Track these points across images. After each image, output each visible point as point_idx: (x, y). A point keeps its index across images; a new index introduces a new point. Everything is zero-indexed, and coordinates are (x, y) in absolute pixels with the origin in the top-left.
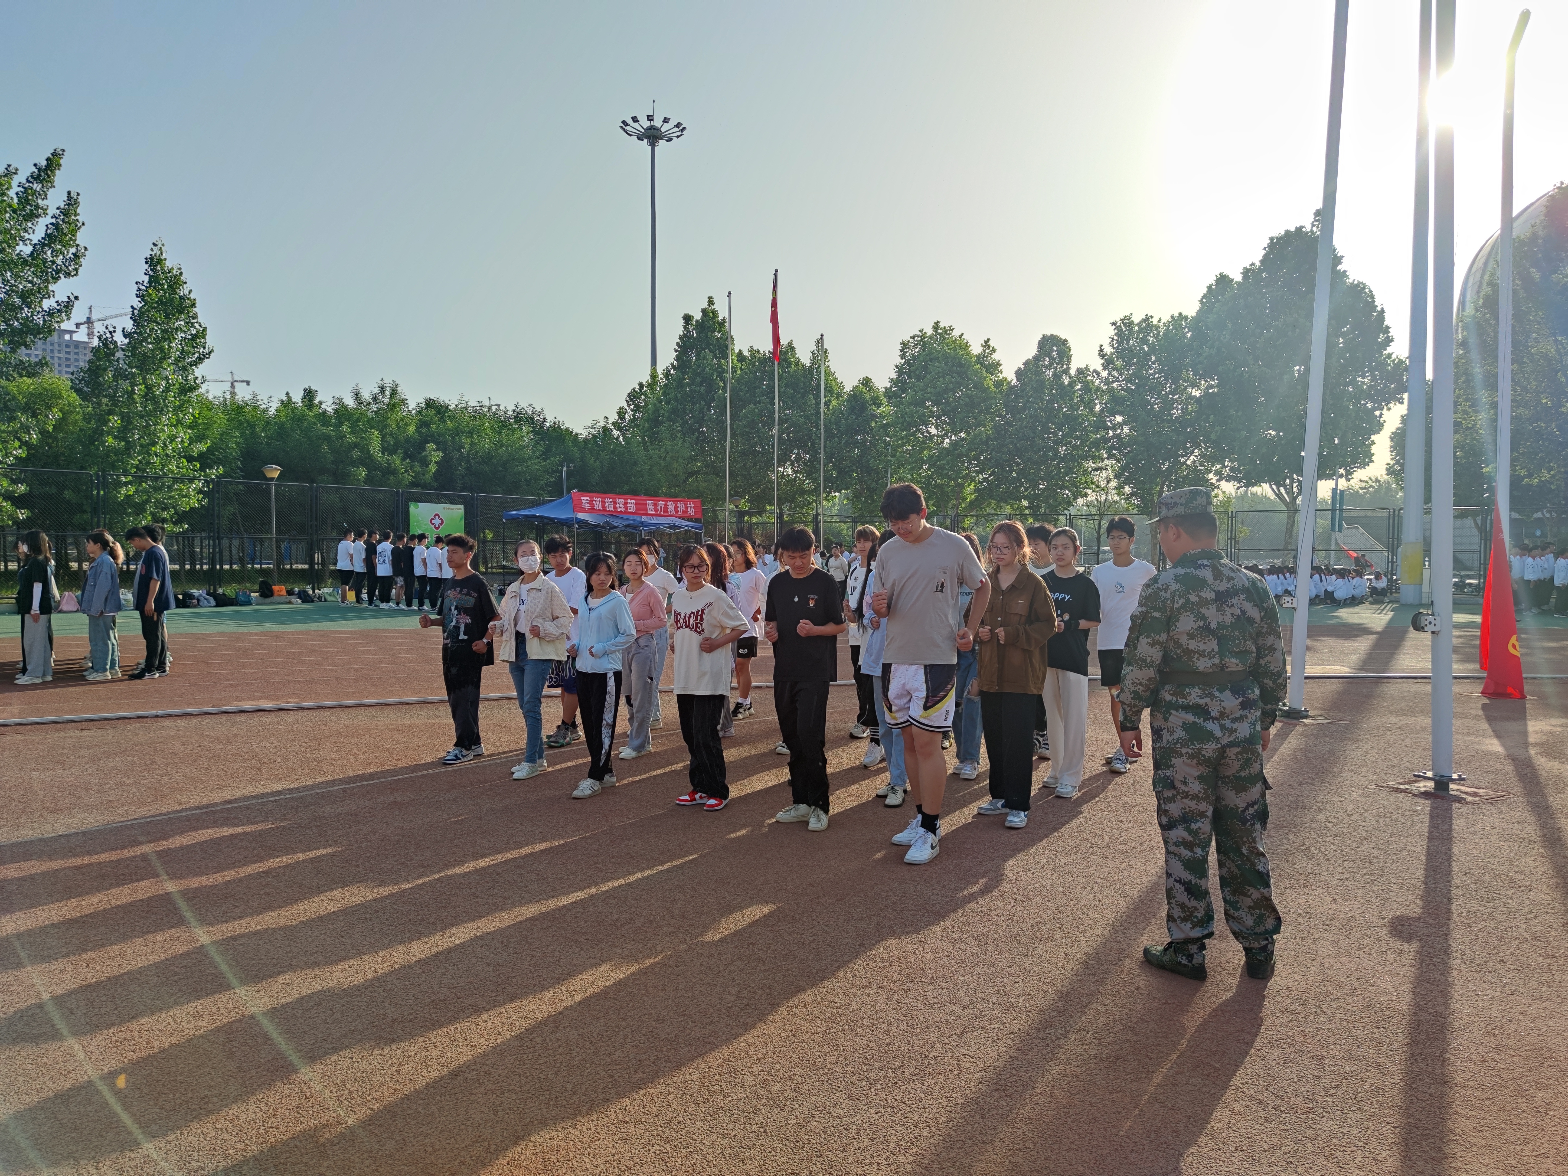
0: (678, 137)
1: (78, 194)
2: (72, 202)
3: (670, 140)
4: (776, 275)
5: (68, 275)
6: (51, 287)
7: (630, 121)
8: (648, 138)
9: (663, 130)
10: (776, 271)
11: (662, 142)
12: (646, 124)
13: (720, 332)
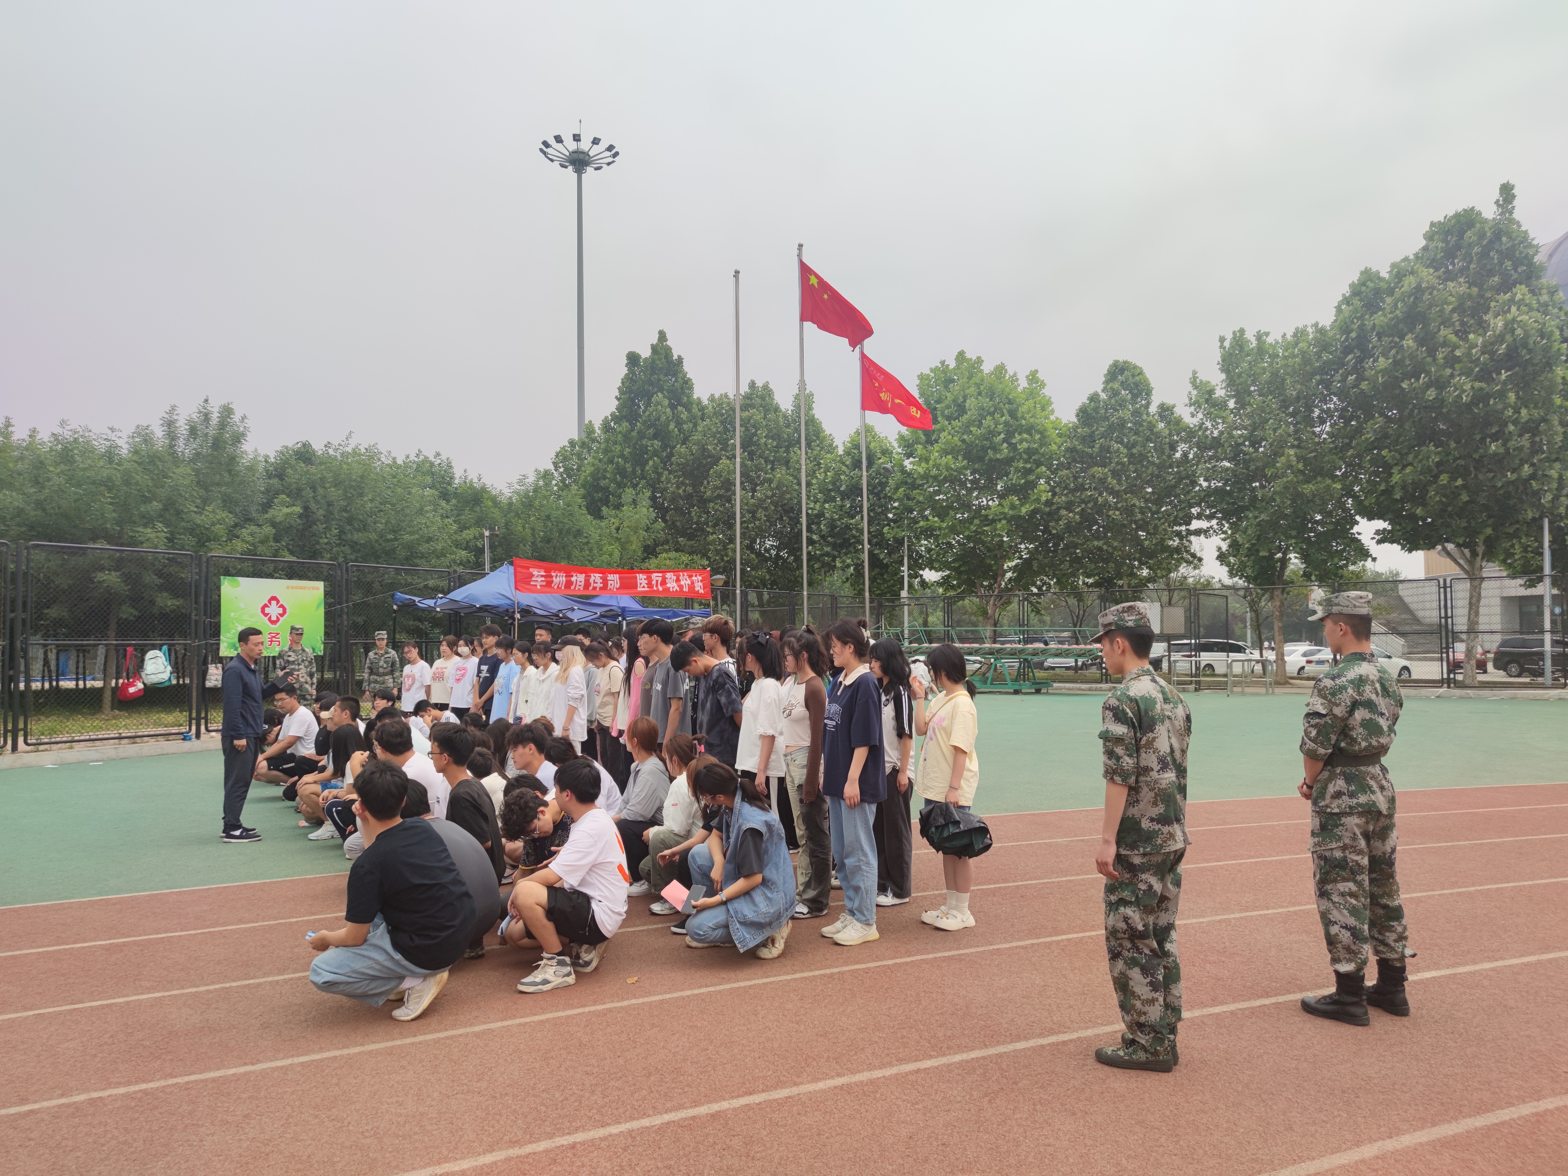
0: (609, 164)
3: (599, 167)
8: (573, 163)
9: (591, 154)
13: (675, 375)
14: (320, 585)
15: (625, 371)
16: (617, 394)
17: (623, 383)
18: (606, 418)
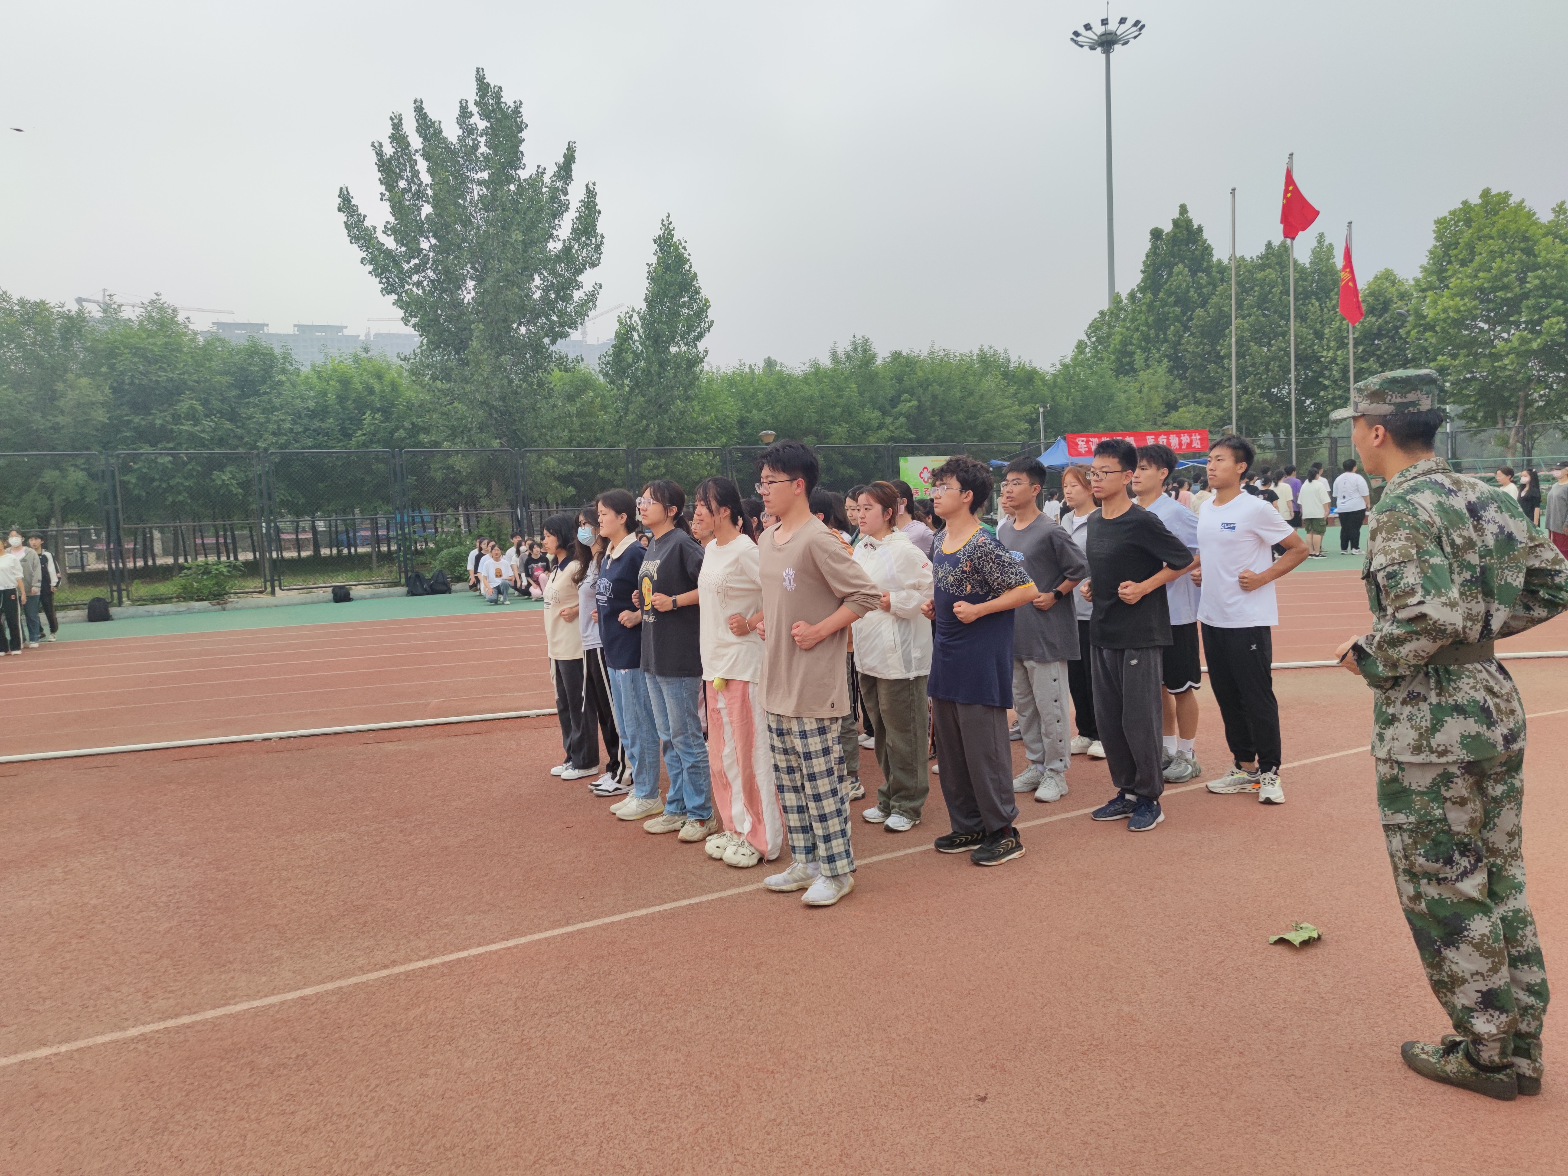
0: (1135, 37)
1: (594, 184)
2: (591, 193)
3: (1126, 43)
5: (593, 265)
6: (580, 278)
7: (1082, 30)
8: (1101, 44)
9: (1118, 33)
11: (1117, 47)
12: (1099, 29)
13: (1195, 242)
15: (1149, 245)
16: (1142, 268)
17: (1147, 256)
18: (1133, 290)
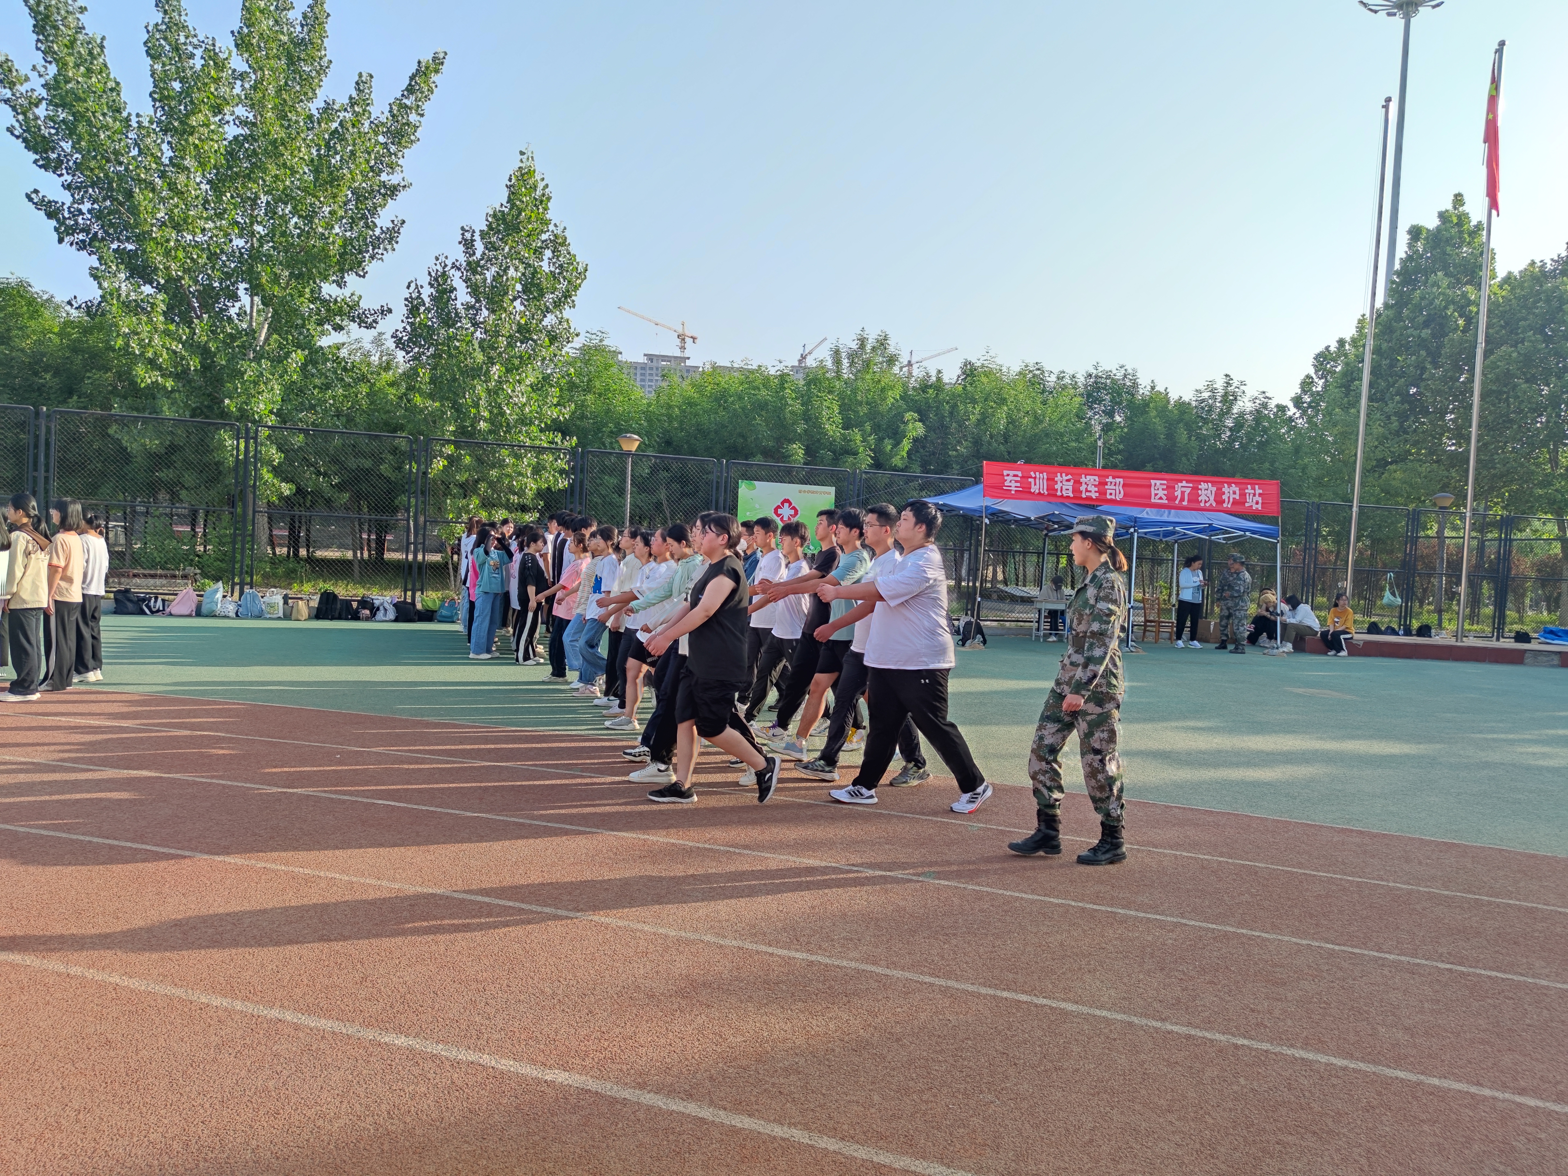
4: (1500, 51)
10: (1502, 44)
14: (832, 490)
